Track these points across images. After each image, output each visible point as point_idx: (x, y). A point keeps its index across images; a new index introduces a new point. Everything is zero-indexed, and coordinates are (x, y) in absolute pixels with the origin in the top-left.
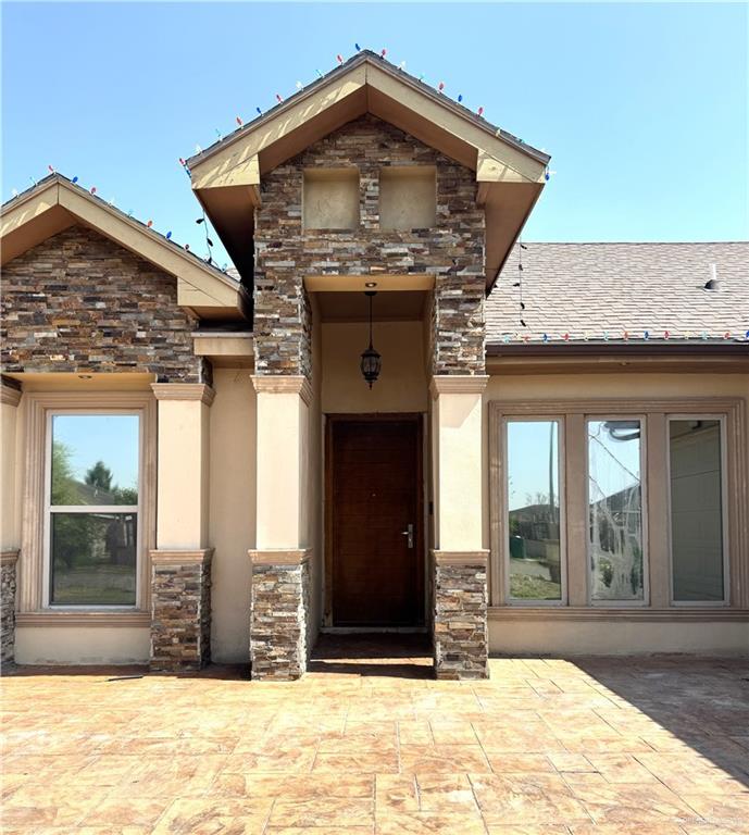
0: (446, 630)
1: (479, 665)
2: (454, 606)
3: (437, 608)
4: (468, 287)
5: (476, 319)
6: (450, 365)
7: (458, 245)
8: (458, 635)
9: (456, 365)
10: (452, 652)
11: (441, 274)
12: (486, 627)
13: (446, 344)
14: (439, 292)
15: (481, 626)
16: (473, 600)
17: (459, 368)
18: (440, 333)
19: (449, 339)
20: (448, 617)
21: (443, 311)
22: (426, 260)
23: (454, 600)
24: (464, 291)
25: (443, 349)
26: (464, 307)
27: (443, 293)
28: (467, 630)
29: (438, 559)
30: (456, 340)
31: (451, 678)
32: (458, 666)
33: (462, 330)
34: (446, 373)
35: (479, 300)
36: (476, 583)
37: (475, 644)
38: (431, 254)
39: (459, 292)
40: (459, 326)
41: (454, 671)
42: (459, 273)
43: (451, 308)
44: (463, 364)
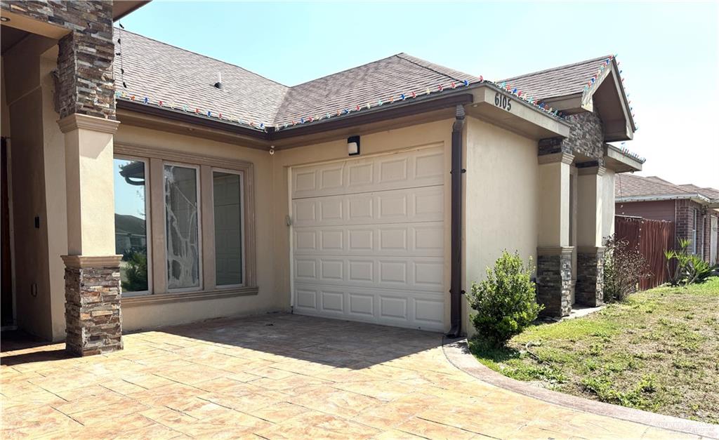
0: (90, 318)
1: (116, 341)
2: (95, 299)
3: (82, 302)
4: (102, 49)
5: (109, 76)
6: (88, 107)
7: (92, 12)
8: (99, 321)
9: (92, 108)
10: (95, 334)
11: (78, 31)
12: (120, 312)
13: (83, 89)
14: (77, 46)
15: (116, 312)
16: (110, 293)
17: (96, 111)
18: (79, 80)
19: (87, 86)
20: (90, 308)
21: (80, 62)
22: (65, 16)
23: (95, 294)
24: (98, 50)
25: (81, 92)
26: (98, 63)
27: (80, 47)
28: (106, 316)
29: (82, 263)
30: (92, 88)
31: (94, 354)
32: (99, 344)
33: (97, 81)
34: (85, 113)
35: (110, 61)
36: (112, 280)
37: (113, 325)
38: (68, 12)
39: (93, 50)
40: (94, 78)
41: (96, 348)
42: (93, 35)
43: (87, 61)
44: (99, 109)
